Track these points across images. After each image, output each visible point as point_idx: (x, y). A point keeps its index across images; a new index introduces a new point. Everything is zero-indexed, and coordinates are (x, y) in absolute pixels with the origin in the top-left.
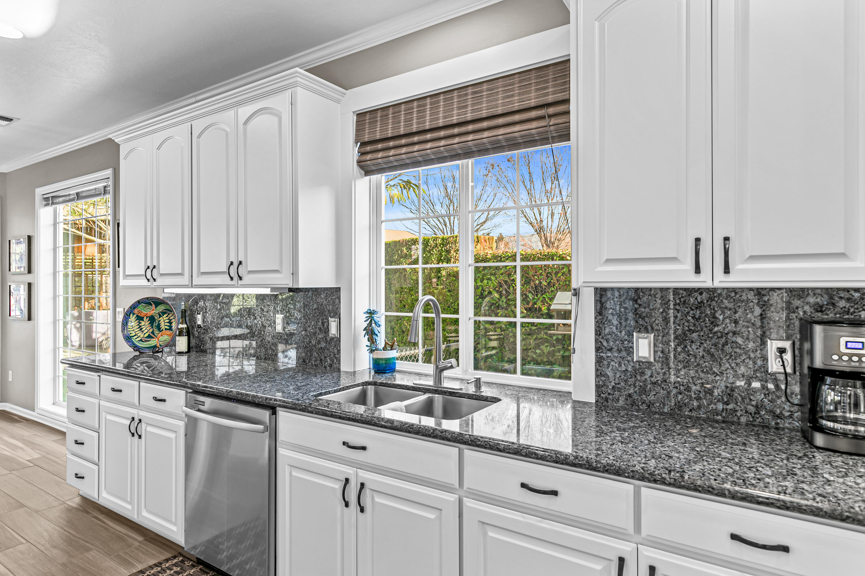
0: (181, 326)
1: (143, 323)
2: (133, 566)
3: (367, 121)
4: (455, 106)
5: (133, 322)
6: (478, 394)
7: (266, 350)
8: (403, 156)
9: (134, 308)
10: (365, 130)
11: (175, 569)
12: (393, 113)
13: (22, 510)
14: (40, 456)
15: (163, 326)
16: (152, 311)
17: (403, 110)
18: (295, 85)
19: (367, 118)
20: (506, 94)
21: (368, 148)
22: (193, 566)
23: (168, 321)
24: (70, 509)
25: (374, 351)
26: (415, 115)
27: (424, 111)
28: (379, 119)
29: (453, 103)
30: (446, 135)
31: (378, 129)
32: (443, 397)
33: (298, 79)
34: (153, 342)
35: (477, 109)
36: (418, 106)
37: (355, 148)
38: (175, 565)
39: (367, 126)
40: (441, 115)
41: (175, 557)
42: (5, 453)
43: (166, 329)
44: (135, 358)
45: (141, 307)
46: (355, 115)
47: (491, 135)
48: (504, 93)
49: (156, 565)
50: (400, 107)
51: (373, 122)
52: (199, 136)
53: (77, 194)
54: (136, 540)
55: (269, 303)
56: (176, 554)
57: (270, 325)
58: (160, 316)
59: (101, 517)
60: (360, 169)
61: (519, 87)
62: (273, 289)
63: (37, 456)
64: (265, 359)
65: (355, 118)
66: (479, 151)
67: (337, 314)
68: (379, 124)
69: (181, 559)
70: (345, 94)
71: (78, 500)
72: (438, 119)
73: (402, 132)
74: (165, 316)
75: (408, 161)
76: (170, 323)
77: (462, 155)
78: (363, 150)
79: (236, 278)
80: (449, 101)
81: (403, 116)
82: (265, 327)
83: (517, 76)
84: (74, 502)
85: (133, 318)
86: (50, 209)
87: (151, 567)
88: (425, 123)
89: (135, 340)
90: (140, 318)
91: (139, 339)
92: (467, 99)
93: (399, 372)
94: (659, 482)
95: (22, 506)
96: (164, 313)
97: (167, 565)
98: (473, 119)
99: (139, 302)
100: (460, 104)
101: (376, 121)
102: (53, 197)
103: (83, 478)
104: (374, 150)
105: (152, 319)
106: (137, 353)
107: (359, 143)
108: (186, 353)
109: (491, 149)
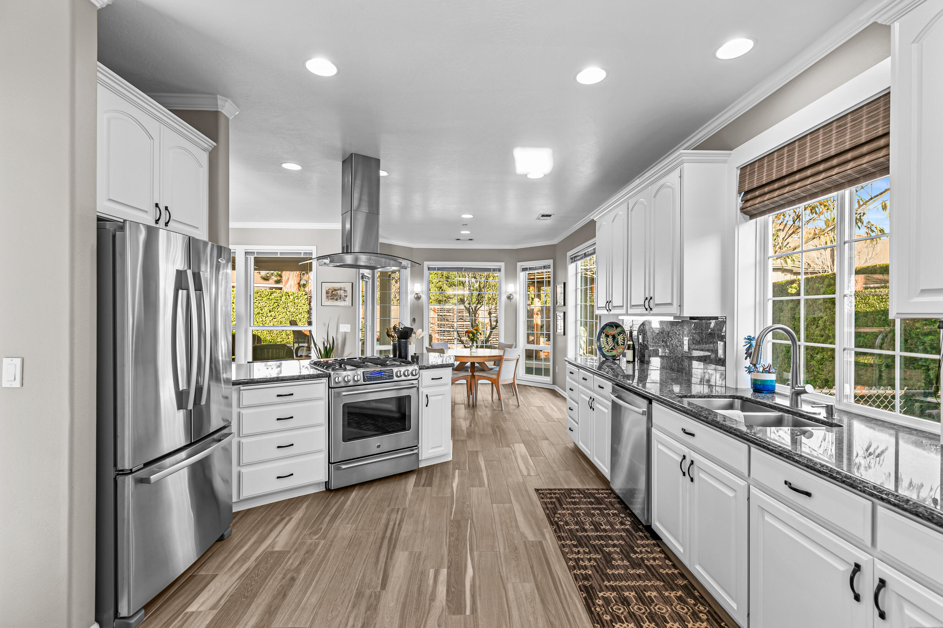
0: (629, 343)
1: (609, 340)
2: (585, 485)
3: (747, 173)
4: (820, 144)
5: (603, 339)
6: (830, 421)
7: (678, 365)
8: (776, 199)
9: (604, 329)
10: (745, 182)
11: (605, 495)
12: (768, 162)
13: (546, 441)
14: (562, 417)
15: (620, 343)
16: (614, 331)
17: (775, 157)
18: (682, 162)
19: (748, 171)
20: (870, 121)
21: (749, 196)
22: (615, 498)
23: (622, 339)
24: (567, 448)
25: (751, 372)
26: (785, 160)
27: (793, 155)
28: (756, 169)
29: (818, 141)
30: (813, 173)
31: (755, 178)
32: (793, 417)
33: (684, 158)
34: (614, 353)
35: (841, 142)
36: (789, 151)
37: (739, 198)
38: (606, 493)
39: (747, 178)
40: (807, 155)
41: (607, 490)
42: (549, 412)
43: (622, 344)
44: (603, 363)
45: (607, 329)
46: (739, 169)
47: (855, 165)
48: (867, 121)
49: (596, 489)
50: (773, 155)
51: (752, 173)
52: (632, 211)
53: (585, 254)
54: (592, 474)
55: (680, 328)
56: (609, 488)
57: (680, 346)
58: (618, 335)
59: (580, 457)
60: (744, 215)
61: (884, 110)
62: (675, 317)
63: (561, 417)
64: (678, 371)
65: (739, 172)
66: (849, 181)
67: (723, 338)
68: (756, 174)
69: (610, 492)
70: (730, 154)
71: (572, 445)
72: (805, 159)
73: (774, 177)
74: (621, 335)
75: (782, 202)
76: (624, 340)
77: (832, 188)
78: (745, 198)
79: (649, 309)
80: (815, 140)
81: (775, 163)
82: (677, 346)
83: (882, 99)
84: (571, 445)
85: (603, 335)
86: (574, 265)
87: (593, 489)
88: (793, 166)
89: (604, 351)
90: (607, 336)
91: (607, 350)
92: (831, 135)
93: (778, 394)
94: (885, 501)
95: (547, 439)
96: (620, 333)
97: (602, 492)
98: (837, 153)
99: (606, 325)
100: (825, 141)
101: (754, 172)
102: (575, 257)
103: (572, 431)
104: (753, 197)
105: (614, 337)
106: (604, 359)
107: (743, 193)
108: (632, 362)
109: (862, 178)
